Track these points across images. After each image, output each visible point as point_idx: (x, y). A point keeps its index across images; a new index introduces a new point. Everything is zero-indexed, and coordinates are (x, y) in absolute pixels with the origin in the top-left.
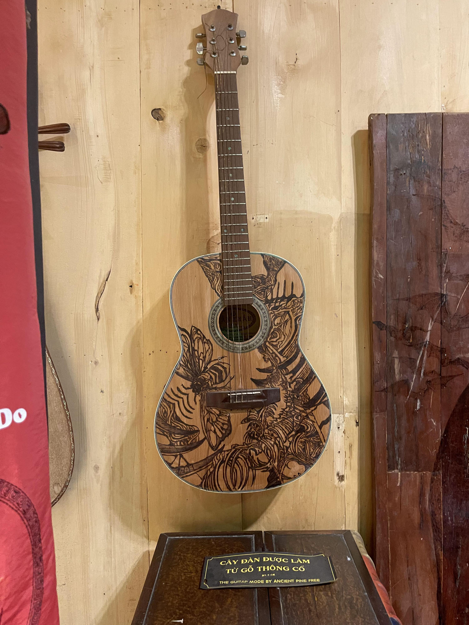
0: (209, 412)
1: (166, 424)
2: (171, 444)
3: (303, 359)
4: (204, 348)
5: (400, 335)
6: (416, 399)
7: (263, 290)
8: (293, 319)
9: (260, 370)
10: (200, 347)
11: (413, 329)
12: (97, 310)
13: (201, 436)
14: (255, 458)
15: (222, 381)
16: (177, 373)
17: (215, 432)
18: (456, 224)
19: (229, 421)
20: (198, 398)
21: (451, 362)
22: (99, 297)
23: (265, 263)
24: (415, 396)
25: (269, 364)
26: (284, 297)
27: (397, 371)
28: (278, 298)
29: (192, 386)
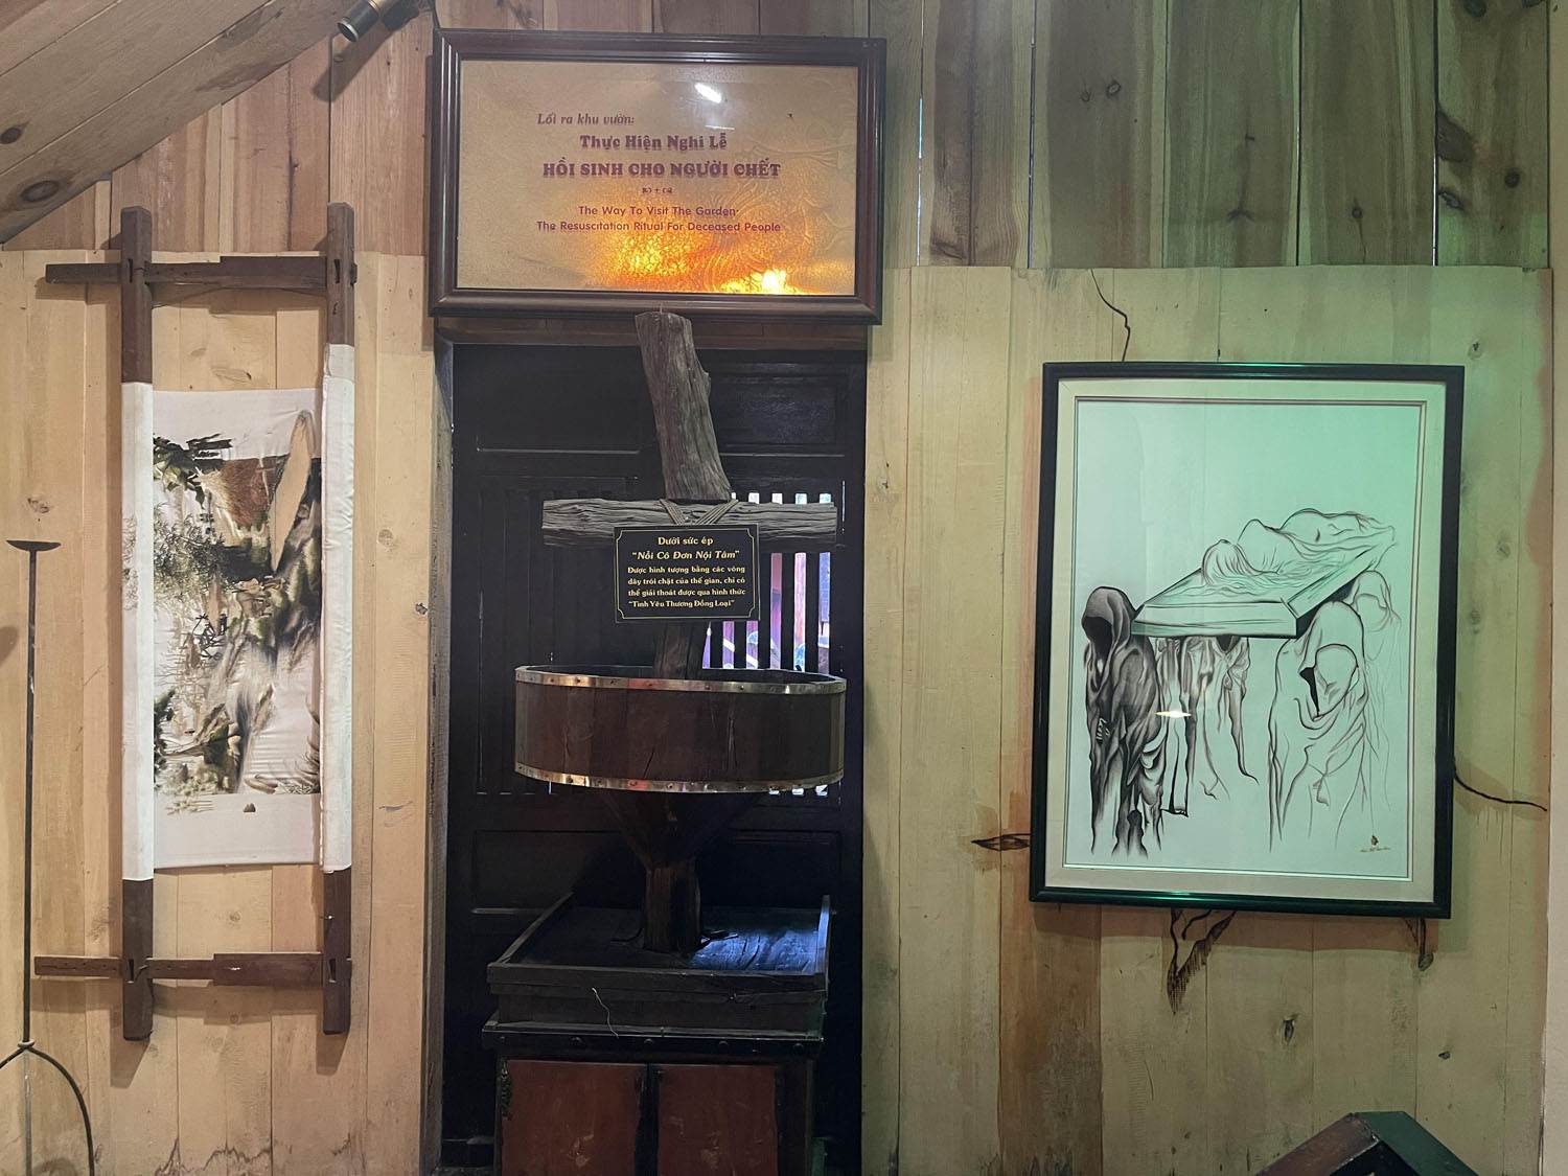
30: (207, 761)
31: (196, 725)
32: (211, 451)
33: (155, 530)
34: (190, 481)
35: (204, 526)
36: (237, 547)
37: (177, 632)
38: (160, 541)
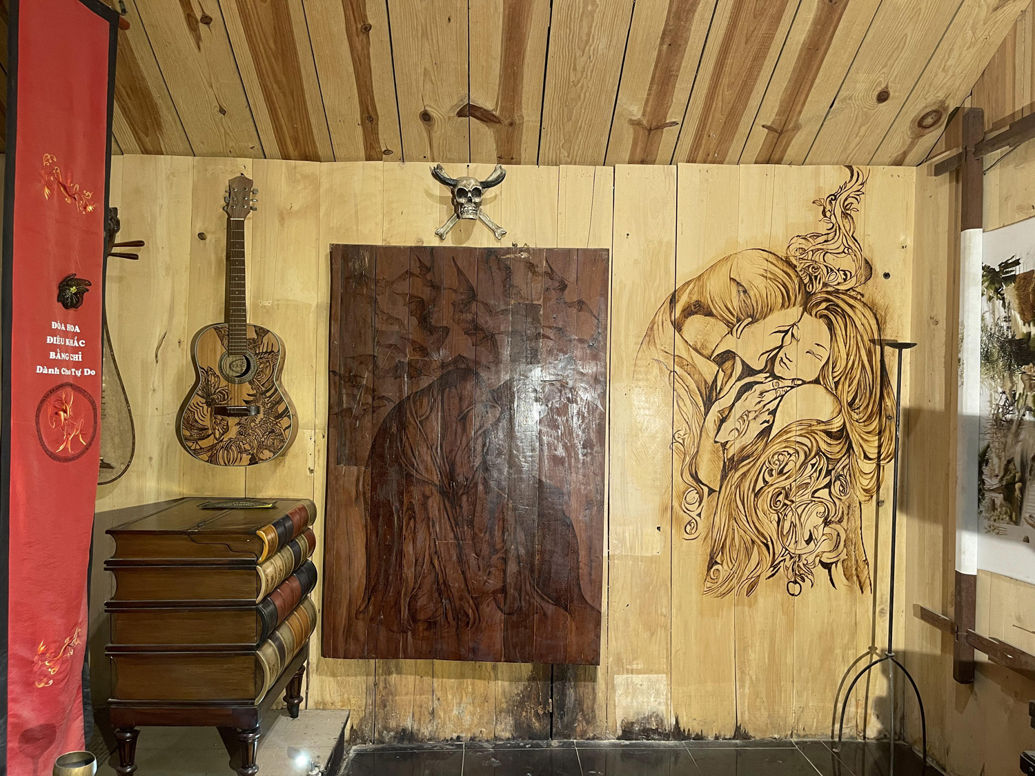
0: (215, 418)
1: (189, 424)
2: (191, 436)
3: (276, 390)
4: (215, 379)
5: (347, 380)
6: (356, 420)
7: (254, 347)
8: (272, 365)
9: (249, 395)
10: (212, 379)
11: (355, 376)
12: (156, 356)
13: (210, 432)
14: (242, 446)
15: (224, 400)
16: (197, 394)
17: (218, 430)
18: (384, 313)
19: (227, 424)
20: (209, 409)
21: (379, 398)
22: (158, 349)
23: (256, 331)
24: (356, 418)
25: (255, 391)
26: (266, 352)
27: (344, 402)
28: (262, 352)
29: (206, 402)
30: (1005, 499)
31: (999, 471)
32: (1010, 269)
33: (982, 331)
34: (999, 293)
35: (1005, 325)
36: (1023, 339)
37: (991, 402)
38: (984, 338)
